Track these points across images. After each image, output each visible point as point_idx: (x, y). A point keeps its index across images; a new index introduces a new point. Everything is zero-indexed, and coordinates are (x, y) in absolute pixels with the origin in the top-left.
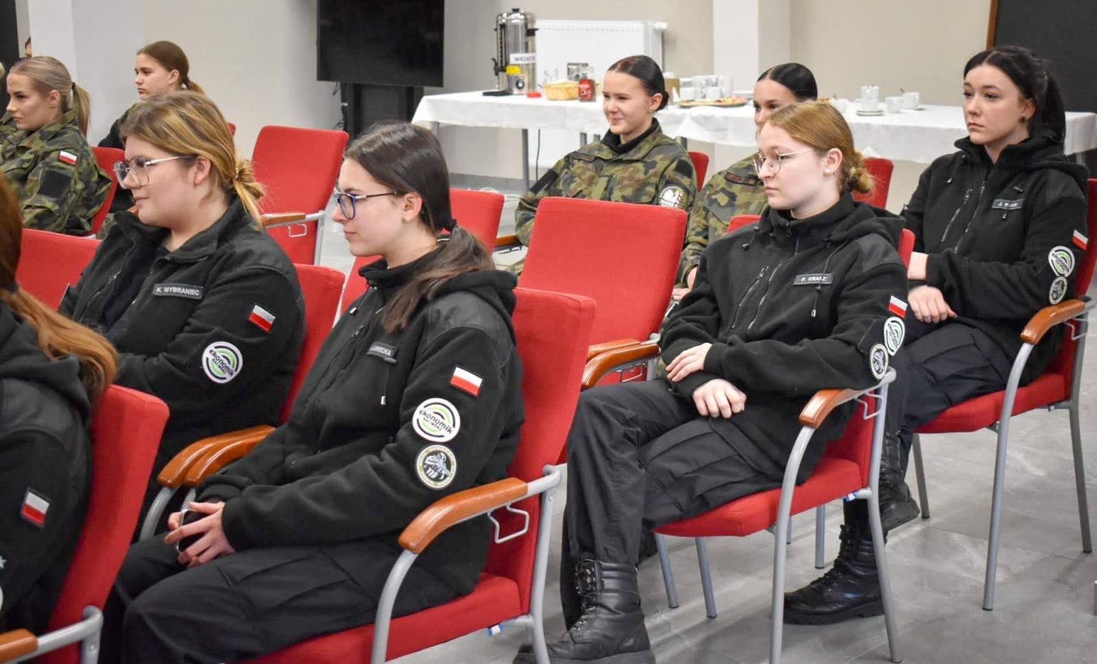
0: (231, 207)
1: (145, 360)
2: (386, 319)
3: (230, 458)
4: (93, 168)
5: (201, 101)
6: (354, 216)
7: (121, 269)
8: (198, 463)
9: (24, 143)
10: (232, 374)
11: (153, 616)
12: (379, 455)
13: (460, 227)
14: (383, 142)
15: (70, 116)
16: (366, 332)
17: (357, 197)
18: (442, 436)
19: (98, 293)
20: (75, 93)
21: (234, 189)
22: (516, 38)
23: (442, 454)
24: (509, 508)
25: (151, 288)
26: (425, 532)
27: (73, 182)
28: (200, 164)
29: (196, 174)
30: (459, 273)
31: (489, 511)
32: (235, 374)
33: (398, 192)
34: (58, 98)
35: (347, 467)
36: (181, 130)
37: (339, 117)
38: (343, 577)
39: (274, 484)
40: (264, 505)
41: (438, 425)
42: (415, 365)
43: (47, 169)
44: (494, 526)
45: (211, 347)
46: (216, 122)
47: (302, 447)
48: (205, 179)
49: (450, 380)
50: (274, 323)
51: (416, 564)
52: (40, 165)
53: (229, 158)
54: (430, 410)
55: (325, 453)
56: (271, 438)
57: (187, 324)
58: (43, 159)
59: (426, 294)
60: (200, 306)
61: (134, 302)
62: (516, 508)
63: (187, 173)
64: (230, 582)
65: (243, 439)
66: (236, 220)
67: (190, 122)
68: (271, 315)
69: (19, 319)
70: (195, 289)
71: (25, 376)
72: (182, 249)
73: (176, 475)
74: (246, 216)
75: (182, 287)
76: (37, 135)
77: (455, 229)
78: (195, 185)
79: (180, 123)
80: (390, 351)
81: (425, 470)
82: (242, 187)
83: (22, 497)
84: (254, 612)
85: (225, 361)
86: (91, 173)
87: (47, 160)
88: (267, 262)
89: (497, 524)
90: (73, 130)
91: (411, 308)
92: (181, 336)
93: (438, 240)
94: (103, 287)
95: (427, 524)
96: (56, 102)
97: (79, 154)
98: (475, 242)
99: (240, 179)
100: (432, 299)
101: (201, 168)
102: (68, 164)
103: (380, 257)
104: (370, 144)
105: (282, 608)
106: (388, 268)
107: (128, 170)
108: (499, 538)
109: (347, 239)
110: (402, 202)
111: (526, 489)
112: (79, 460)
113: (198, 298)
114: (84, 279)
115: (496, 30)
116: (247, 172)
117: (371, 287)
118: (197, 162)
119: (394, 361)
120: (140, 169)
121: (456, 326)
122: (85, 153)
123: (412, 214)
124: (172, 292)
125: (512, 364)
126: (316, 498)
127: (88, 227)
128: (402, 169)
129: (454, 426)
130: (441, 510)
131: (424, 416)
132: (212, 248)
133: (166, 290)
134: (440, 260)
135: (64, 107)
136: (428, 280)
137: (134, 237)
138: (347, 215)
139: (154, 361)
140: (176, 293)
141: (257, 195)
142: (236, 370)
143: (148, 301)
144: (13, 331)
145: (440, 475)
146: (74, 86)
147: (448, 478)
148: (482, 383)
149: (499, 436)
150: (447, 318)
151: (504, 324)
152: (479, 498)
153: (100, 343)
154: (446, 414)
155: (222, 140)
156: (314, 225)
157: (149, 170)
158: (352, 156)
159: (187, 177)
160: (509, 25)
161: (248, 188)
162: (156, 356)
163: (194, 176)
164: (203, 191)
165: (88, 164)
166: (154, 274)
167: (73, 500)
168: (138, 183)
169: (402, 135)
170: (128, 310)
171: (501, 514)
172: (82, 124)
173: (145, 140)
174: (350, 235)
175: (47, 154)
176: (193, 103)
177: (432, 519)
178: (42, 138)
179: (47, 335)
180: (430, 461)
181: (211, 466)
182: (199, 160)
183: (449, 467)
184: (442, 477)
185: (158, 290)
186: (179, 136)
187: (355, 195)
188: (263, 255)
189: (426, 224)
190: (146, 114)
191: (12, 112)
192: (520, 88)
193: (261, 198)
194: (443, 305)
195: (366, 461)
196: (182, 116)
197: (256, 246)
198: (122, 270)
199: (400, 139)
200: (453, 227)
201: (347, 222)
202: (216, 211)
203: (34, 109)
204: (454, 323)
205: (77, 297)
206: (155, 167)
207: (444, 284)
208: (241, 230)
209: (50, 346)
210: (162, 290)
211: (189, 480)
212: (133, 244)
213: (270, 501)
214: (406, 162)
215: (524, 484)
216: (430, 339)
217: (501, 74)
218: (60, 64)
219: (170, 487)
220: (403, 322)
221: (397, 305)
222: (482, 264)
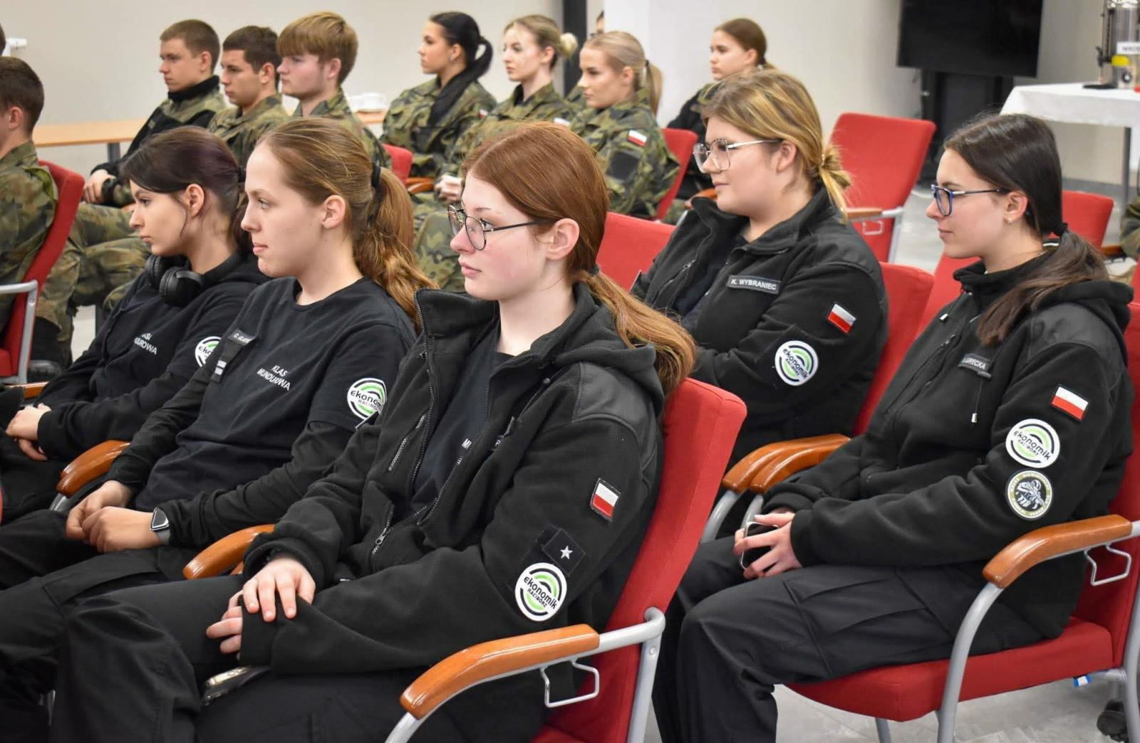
0: (815, 197)
1: (716, 355)
2: (982, 329)
3: (801, 466)
4: (662, 152)
5: (789, 81)
6: (950, 213)
7: (696, 256)
8: (767, 467)
9: (594, 121)
10: (805, 376)
11: (713, 627)
12: (965, 478)
13: (1071, 232)
14: (989, 133)
15: (642, 94)
16: (958, 343)
17: (954, 193)
18: (1038, 462)
19: (671, 281)
20: (649, 72)
21: (819, 178)
22: (1126, 25)
23: (1037, 481)
24: (1108, 548)
25: (726, 279)
26: (1014, 566)
27: (640, 164)
28: (784, 149)
29: (780, 160)
30: (1069, 282)
31: (1086, 549)
32: (809, 376)
33: (1001, 188)
34: (631, 75)
35: (931, 486)
36: (767, 113)
37: (918, 107)
38: (917, 605)
39: (846, 498)
40: (837, 518)
41: (1034, 449)
42: (1011, 383)
43: (616, 149)
44: (1090, 566)
45: (786, 346)
46: (804, 106)
47: (880, 461)
48: (788, 166)
49: (1052, 400)
50: (854, 324)
51: (999, 600)
52: (609, 144)
53: (816, 144)
54: (1027, 432)
55: (906, 470)
56: (847, 448)
57: (763, 320)
58: (612, 138)
59: (1030, 304)
60: (776, 301)
61: (707, 294)
62: (1116, 548)
63: (771, 158)
64: (796, 599)
65: (815, 447)
66: (821, 210)
67: (777, 104)
68: (851, 316)
69: (598, 302)
70: (773, 283)
71: (602, 361)
72: (761, 240)
73: (742, 480)
74: (830, 208)
75: (758, 280)
76: (607, 113)
77: (1066, 235)
78: (779, 171)
79: (766, 105)
80: (984, 365)
81: (1017, 497)
82: (828, 175)
83: (593, 488)
84: (819, 633)
85: (799, 362)
86: (659, 156)
87: (616, 140)
88: (851, 258)
89: (1095, 564)
90: (644, 109)
91: (1011, 318)
92: (755, 332)
93: (1045, 245)
94: (676, 276)
95: (1016, 557)
96: (629, 80)
97: (649, 135)
98: (1088, 250)
99: (826, 167)
100: (1036, 308)
101: (785, 154)
102: (637, 145)
103: (978, 259)
104: (973, 135)
105: (850, 631)
106: (986, 272)
107: (709, 153)
108: (1096, 580)
109: (942, 238)
110: (1005, 201)
111: (1130, 528)
112: (651, 453)
113: (774, 293)
114: (657, 266)
115: (1103, 15)
116: (834, 159)
117: (965, 293)
118: (781, 148)
119: (988, 375)
120: (721, 152)
121: (1061, 342)
122: (655, 135)
123: (1015, 215)
124: (747, 285)
125: (1122, 387)
126: (893, 516)
127: (652, 212)
128: (1008, 163)
129: (1052, 451)
130: (1032, 543)
131: (1019, 438)
132: (793, 240)
133: (742, 282)
134: (1047, 268)
135: (636, 85)
136: (1033, 288)
137: (711, 224)
138: (943, 212)
139: (725, 357)
140: (752, 286)
141: (844, 184)
142: (810, 372)
143: (720, 294)
144: (593, 313)
145: (1033, 504)
146: (647, 64)
147: (1042, 509)
148: (1088, 406)
149: (1101, 468)
150: (1053, 331)
151: (1115, 340)
152: (1077, 534)
153: (679, 333)
154: (1044, 437)
155: (809, 123)
156: (891, 223)
157: (731, 155)
158: (953, 146)
159: (770, 163)
160: (1118, 10)
161: (834, 176)
162: (727, 352)
163: (777, 162)
164: (785, 178)
165: (658, 146)
166: (730, 264)
167: (642, 494)
168: (718, 167)
169: (1012, 126)
170: (701, 301)
171: (1099, 553)
172: (653, 103)
173: (728, 121)
174: (945, 234)
175: (616, 133)
176: (781, 83)
177: (1021, 551)
178: (612, 116)
179: (625, 320)
180: (1022, 488)
181: (780, 473)
182: (785, 144)
183: (1043, 496)
184: (1036, 507)
185: (733, 282)
186: (765, 119)
187: (952, 191)
188: (846, 251)
189: (1031, 226)
190: (730, 94)
191: (583, 88)
192: (1126, 81)
193: (848, 187)
194: (1048, 318)
195: (951, 482)
196: (768, 97)
197: (840, 240)
198: (698, 258)
199: (1009, 130)
200: (1063, 232)
201: (943, 219)
202: (799, 200)
203: (605, 86)
204: (1059, 338)
205: (649, 284)
206: (736, 151)
207: (1049, 295)
208: (825, 222)
209: (628, 332)
210: (738, 282)
211: (756, 485)
212: (710, 232)
213: (842, 516)
214: (1013, 156)
215: (1128, 523)
216: (1031, 354)
217: (1106, 65)
218: (635, 40)
219: (736, 491)
220: (1001, 333)
221: (996, 312)
222: (1094, 274)
